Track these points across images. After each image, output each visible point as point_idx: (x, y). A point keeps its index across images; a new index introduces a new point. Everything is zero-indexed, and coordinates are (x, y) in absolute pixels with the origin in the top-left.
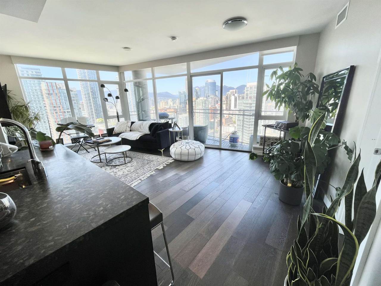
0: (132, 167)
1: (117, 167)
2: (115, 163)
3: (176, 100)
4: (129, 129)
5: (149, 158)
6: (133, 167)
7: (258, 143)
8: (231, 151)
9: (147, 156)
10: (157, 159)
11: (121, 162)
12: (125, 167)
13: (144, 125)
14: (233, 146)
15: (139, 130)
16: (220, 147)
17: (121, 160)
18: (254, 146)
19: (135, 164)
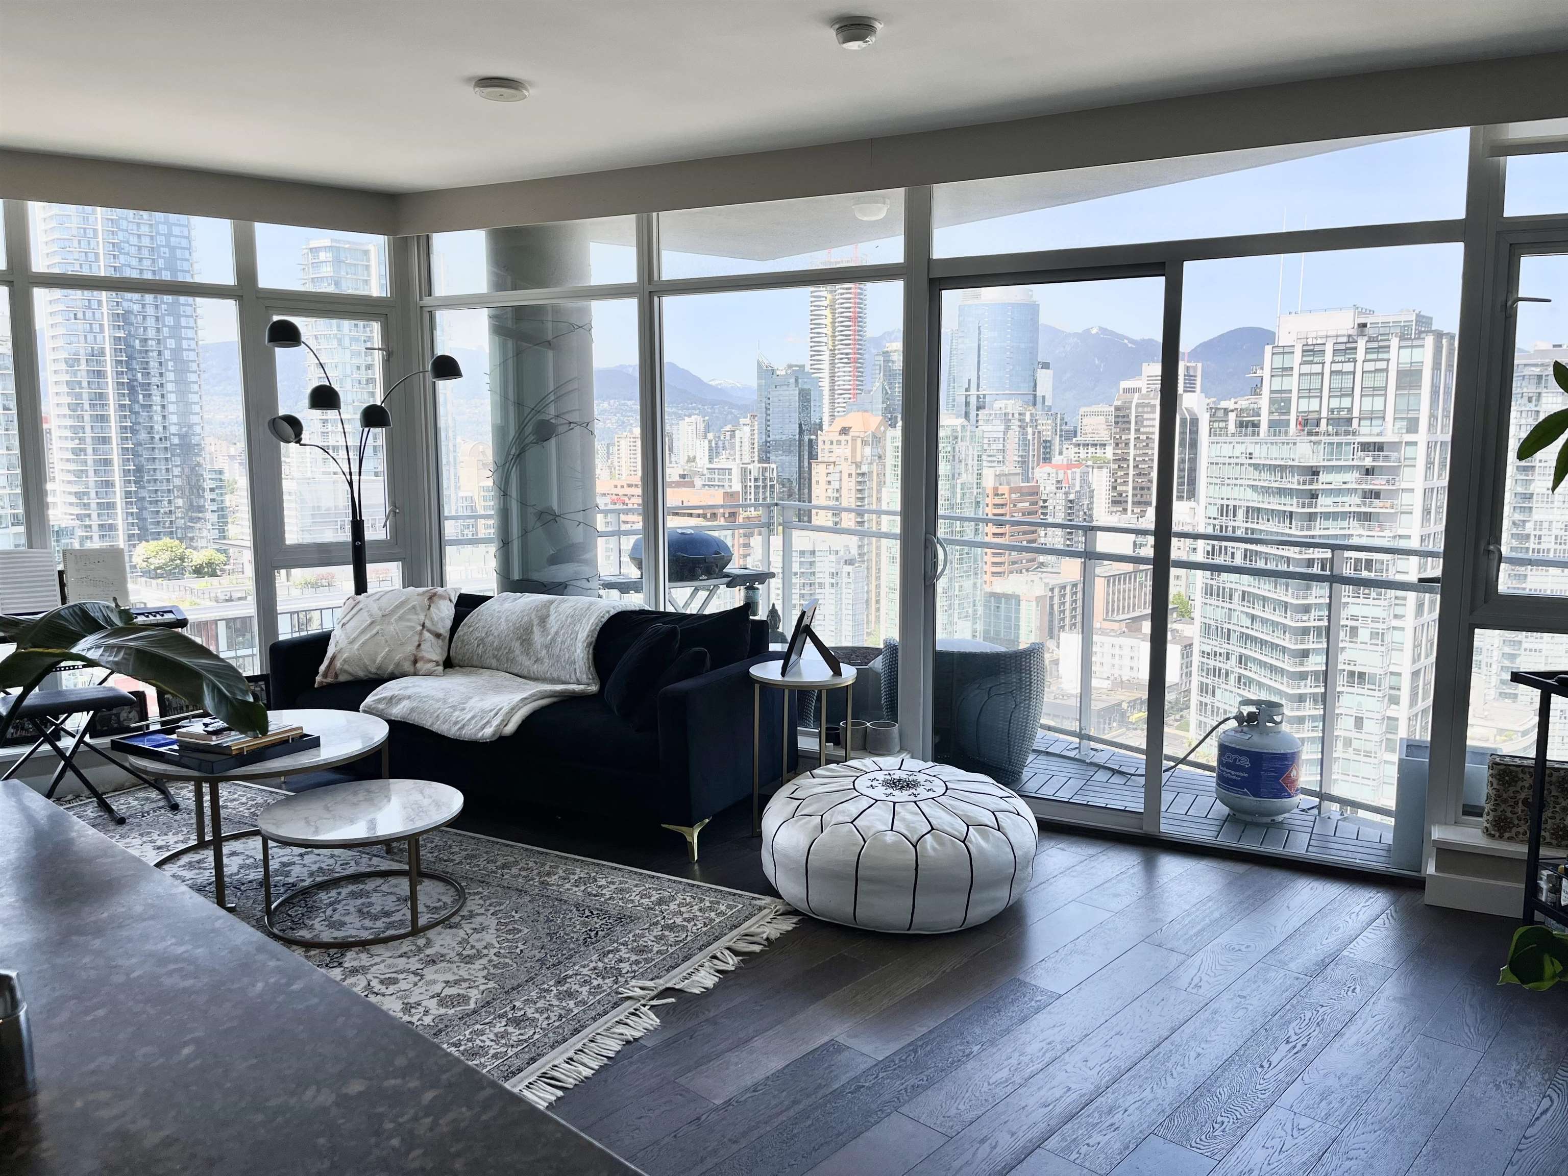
0: (468, 960)
1: (351, 959)
2: (332, 925)
3: (736, 424)
4: (433, 652)
5: (593, 889)
6: (478, 964)
7: (1471, 811)
8: (1240, 868)
9: (579, 873)
10: (660, 902)
11: (376, 918)
12: (414, 964)
13: (553, 623)
14: (1246, 824)
15: (513, 661)
16: (1148, 829)
17: (378, 902)
18: (1437, 833)
19: (490, 937)
